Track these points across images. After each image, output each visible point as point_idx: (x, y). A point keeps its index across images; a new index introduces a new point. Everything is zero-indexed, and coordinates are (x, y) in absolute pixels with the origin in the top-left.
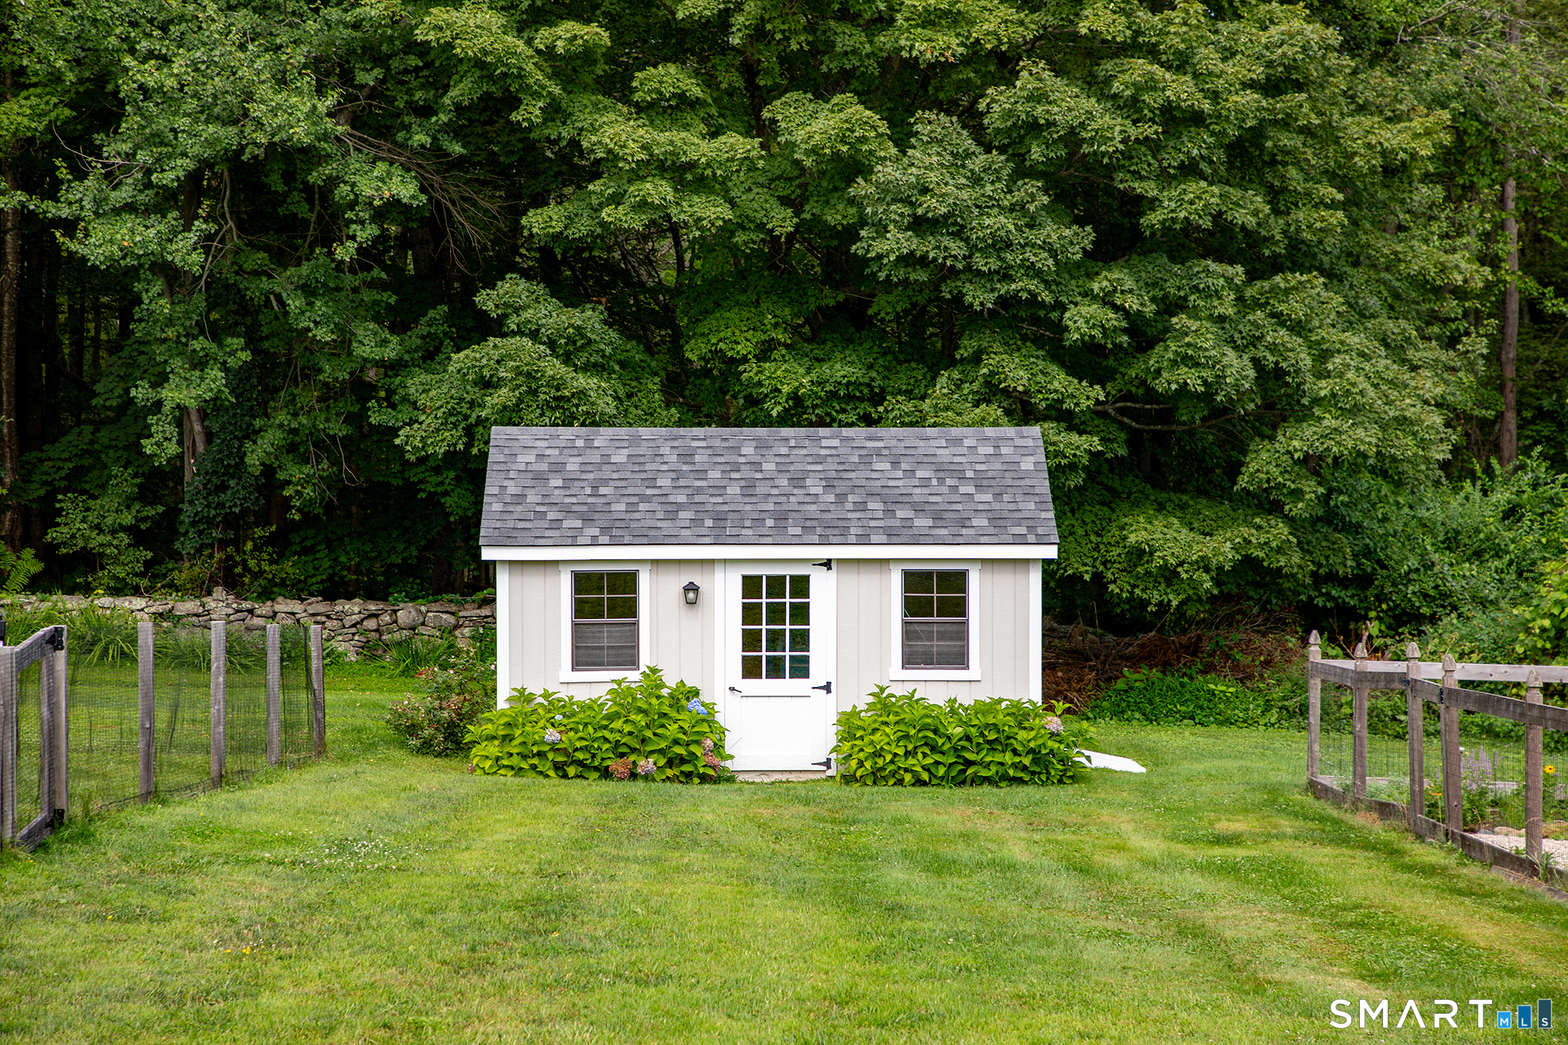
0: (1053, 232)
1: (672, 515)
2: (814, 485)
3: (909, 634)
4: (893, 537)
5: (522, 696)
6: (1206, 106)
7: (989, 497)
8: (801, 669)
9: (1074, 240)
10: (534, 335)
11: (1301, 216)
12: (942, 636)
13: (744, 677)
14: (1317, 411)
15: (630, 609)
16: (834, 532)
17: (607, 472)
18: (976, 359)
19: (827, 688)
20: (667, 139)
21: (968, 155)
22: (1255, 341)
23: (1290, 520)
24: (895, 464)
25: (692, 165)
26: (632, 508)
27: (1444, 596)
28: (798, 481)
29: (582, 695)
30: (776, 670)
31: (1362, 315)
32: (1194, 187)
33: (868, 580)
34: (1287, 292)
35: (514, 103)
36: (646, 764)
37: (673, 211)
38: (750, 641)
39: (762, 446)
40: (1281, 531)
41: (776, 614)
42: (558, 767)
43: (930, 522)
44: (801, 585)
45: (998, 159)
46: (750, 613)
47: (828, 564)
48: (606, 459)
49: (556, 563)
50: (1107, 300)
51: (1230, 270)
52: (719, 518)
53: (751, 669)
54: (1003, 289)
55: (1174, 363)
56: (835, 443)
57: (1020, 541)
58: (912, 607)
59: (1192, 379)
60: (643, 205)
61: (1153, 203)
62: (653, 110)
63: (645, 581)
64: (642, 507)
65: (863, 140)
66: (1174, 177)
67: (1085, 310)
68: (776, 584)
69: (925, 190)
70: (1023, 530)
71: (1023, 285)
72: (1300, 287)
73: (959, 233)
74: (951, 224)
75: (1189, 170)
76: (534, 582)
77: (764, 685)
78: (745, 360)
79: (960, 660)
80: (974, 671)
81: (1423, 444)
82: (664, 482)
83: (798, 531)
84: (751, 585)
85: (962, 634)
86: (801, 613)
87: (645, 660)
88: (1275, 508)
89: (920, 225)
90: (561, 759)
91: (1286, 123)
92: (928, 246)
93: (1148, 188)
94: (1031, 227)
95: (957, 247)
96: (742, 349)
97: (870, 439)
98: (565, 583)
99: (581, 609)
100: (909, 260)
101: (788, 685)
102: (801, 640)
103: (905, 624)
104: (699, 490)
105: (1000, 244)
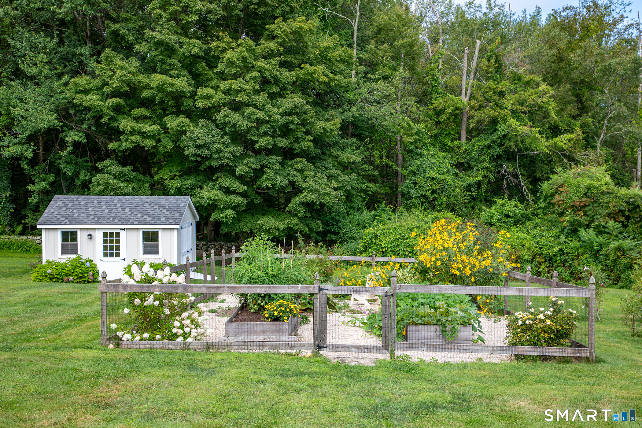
0: (232, 148)
1: (88, 217)
2: (127, 210)
3: (145, 246)
4: (140, 223)
5: (48, 262)
6: (267, 119)
7: (168, 213)
8: (118, 255)
9: (238, 150)
10: (110, 174)
11: (303, 144)
12: (153, 247)
13: (104, 257)
14: (303, 191)
15: (75, 240)
16: (126, 222)
17: (78, 207)
18: (216, 180)
19: (124, 260)
20: (138, 126)
21: (212, 130)
22: (288, 175)
23: (298, 218)
24: (150, 205)
25: (145, 132)
26: (79, 215)
27: (354, 237)
28: (123, 209)
29: (63, 261)
30: (112, 255)
31: (327, 169)
32: (265, 138)
33: (134, 233)
34: (297, 163)
35: (101, 117)
36: (71, 278)
37: (141, 143)
38: (105, 248)
39: (120, 200)
40: (296, 220)
41: (112, 241)
42: (51, 279)
43: (151, 219)
44: (118, 234)
45: (218, 131)
46: (105, 241)
47: (124, 229)
48: (79, 204)
49: (57, 229)
50: (246, 165)
51: (277, 158)
52: (99, 218)
53: (106, 255)
54: (221, 162)
55: (266, 180)
56: (138, 200)
57: (171, 224)
58: (145, 240)
59: (269, 184)
60: (132, 142)
61: (257, 142)
62: (137, 119)
63: (79, 233)
64: (82, 215)
65: (183, 126)
66: (261, 136)
67: (240, 168)
68: (112, 234)
69: (198, 139)
70: (172, 221)
71: (224, 161)
72: (300, 162)
73: (208, 148)
74: (206, 146)
75: (266, 134)
76: (51, 233)
77: (109, 259)
78: (167, 179)
79: (157, 253)
80: (160, 255)
81: (331, 199)
82: (90, 209)
83: (117, 221)
84: (105, 235)
85: (157, 246)
86: (118, 241)
87: (79, 253)
88: (296, 215)
89: (198, 147)
90: (51, 277)
91: (292, 123)
92: (199, 152)
93: (255, 138)
94: (227, 147)
95: (207, 152)
96: (165, 177)
97: (147, 199)
98: (59, 234)
99: (63, 240)
100: (196, 155)
101: (115, 259)
102: (118, 248)
103: (143, 244)
104: (98, 211)
105: (218, 152)
